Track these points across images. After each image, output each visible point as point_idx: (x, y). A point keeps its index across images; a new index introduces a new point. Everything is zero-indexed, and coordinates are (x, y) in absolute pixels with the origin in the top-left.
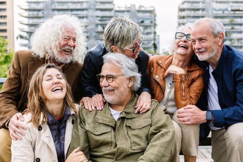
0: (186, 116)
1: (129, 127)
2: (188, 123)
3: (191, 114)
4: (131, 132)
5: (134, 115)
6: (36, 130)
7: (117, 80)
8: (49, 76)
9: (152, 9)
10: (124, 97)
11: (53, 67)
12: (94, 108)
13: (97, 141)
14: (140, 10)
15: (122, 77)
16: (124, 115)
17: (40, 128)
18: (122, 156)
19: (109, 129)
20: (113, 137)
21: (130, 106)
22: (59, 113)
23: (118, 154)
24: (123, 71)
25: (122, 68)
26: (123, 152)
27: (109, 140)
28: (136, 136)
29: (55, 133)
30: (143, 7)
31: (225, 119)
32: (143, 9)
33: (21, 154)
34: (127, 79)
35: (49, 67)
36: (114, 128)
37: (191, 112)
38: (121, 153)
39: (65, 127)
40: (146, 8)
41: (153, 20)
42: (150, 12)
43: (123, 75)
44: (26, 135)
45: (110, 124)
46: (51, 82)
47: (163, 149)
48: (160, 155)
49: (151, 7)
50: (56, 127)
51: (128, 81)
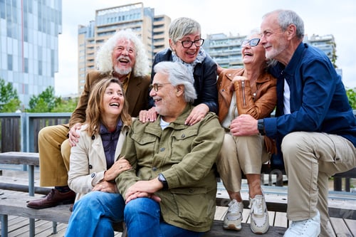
0: (236, 127)
1: (174, 137)
2: (238, 133)
3: (239, 123)
4: (175, 143)
5: (182, 127)
6: (89, 139)
7: (163, 89)
8: (111, 90)
9: (330, 37)
10: (172, 107)
11: (117, 82)
12: (147, 120)
13: (141, 151)
14: (313, 40)
15: (168, 86)
16: (172, 126)
17: (93, 138)
18: (159, 165)
19: (154, 139)
20: (156, 147)
21: (182, 117)
22: (113, 126)
23: (156, 162)
24: (169, 79)
25: (168, 76)
26: (159, 162)
27: (152, 149)
28: (178, 146)
29: (107, 143)
30: (318, 36)
31: (278, 127)
32: (317, 39)
33: (76, 159)
34: (175, 87)
35: (113, 81)
36: (159, 139)
37: (240, 121)
38: (158, 162)
39: (117, 139)
40: (321, 37)
41: (331, 51)
42: (327, 41)
43: (170, 83)
44: (79, 143)
45: (156, 134)
46: (111, 96)
47: (198, 160)
48: (193, 165)
49: (328, 35)
50: (108, 137)
51: (176, 90)
